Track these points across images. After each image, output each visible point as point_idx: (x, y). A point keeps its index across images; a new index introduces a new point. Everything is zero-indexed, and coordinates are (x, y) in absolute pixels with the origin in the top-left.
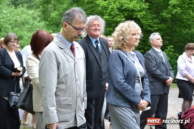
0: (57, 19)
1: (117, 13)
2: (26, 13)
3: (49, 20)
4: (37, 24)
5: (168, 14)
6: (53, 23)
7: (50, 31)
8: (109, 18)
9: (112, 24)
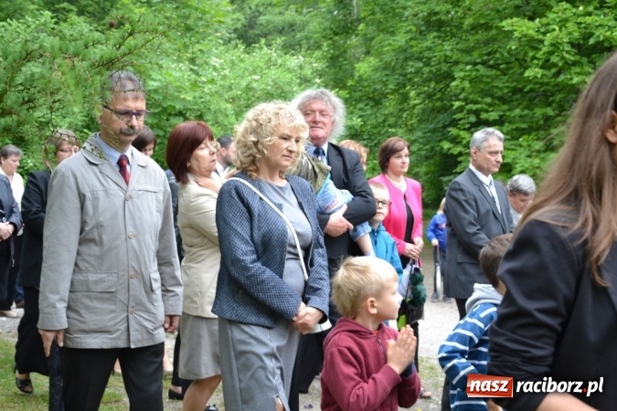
0: (374, 83)
1: (572, 58)
2: (281, 66)
3: (351, 86)
6: (364, 96)
7: (354, 119)
8: (543, 75)
9: (553, 95)
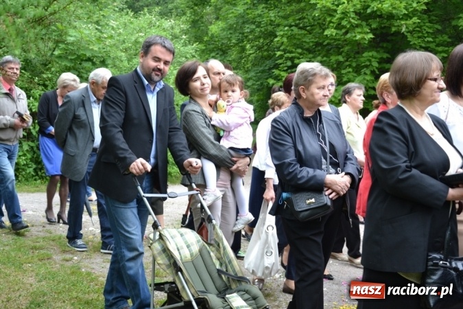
0: (222, 39)
1: (356, 22)
2: (158, 26)
3: (207, 41)
4: (182, 48)
6: (215, 47)
8: (336, 34)
9: (343, 47)
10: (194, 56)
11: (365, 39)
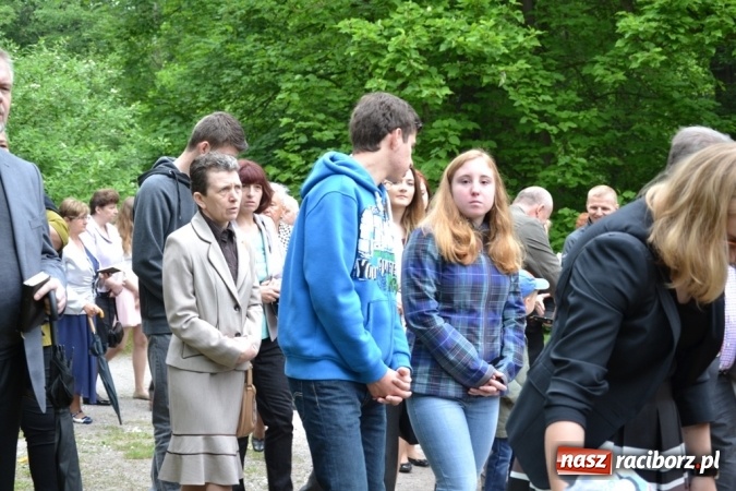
4: (110, 112)
5: (614, 69)
10: (132, 126)
11: (437, 96)
